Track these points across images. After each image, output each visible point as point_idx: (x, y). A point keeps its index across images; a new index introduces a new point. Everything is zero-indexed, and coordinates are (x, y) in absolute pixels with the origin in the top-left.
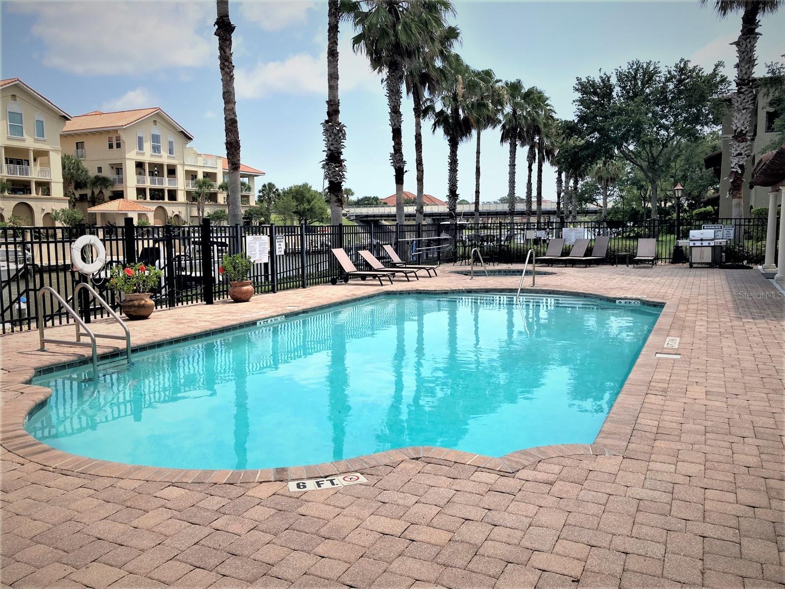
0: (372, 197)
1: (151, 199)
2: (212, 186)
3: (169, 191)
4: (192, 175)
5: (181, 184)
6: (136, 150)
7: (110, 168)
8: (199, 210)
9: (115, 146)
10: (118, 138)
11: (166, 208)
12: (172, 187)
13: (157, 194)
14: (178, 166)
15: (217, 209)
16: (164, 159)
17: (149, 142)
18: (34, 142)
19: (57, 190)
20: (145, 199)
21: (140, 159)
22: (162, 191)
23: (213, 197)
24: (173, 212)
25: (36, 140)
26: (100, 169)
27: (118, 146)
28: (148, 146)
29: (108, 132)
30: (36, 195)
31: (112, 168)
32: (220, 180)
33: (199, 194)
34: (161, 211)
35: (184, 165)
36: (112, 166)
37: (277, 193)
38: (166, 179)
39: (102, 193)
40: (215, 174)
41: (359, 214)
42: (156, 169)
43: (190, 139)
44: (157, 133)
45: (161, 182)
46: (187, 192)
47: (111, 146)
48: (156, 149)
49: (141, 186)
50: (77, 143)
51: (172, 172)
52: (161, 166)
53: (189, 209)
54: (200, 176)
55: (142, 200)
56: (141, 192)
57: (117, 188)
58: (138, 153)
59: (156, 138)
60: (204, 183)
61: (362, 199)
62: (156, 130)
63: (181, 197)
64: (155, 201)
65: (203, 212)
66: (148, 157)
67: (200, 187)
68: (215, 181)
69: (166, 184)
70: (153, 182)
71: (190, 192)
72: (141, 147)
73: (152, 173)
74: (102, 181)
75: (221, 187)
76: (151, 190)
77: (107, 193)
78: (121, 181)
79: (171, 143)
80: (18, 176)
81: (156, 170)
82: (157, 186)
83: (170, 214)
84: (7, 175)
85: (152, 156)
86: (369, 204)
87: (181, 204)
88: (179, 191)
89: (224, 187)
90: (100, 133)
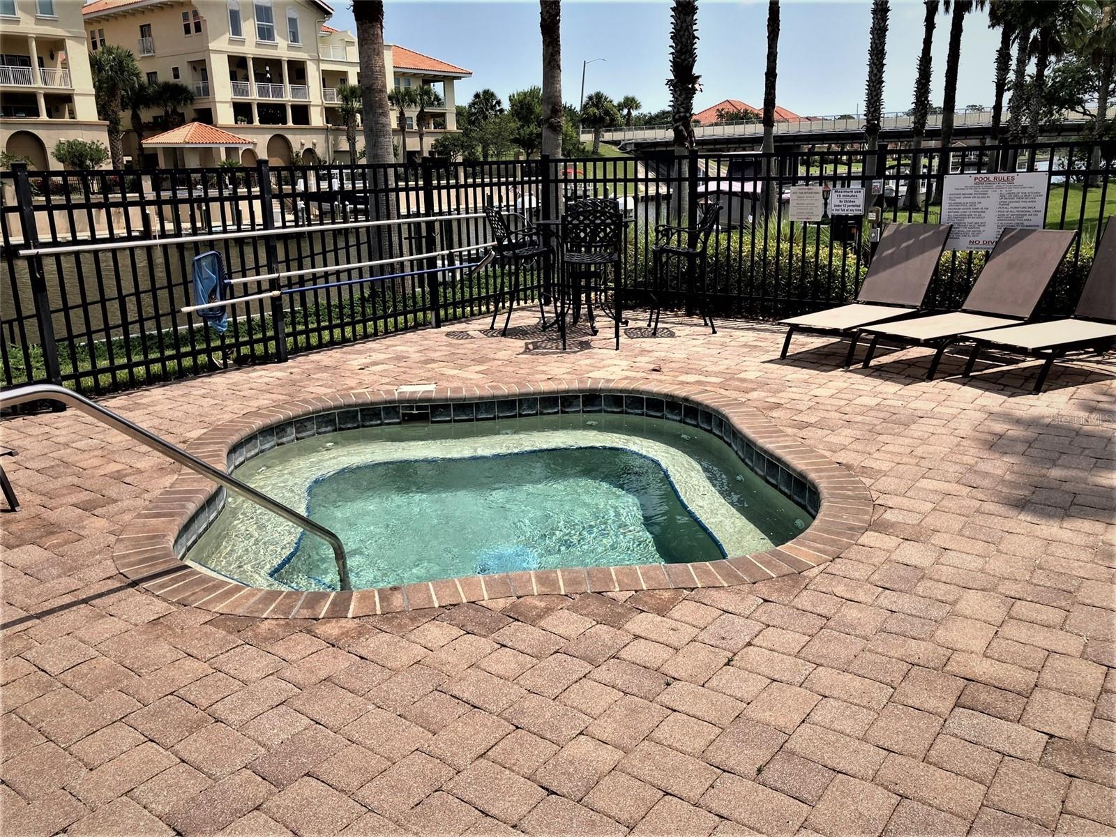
1: (261, 122)
3: (294, 107)
5: (315, 95)
6: (228, 35)
7: (191, 68)
8: (349, 140)
9: (193, 28)
10: (197, 15)
11: (289, 137)
12: (300, 101)
13: (272, 114)
14: (308, 62)
16: (282, 49)
17: (251, 20)
18: (36, 24)
19: (86, 108)
20: (251, 121)
21: (238, 50)
22: (282, 107)
24: (302, 145)
25: (39, 21)
26: (175, 70)
27: (198, 28)
28: (249, 28)
29: (180, 3)
30: (48, 119)
31: (195, 68)
34: (280, 143)
35: (319, 60)
36: (193, 65)
37: (498, 108)
38: (287, 87)
41: (639, 141)
42: (268, 68)
43: (329, 14)
45: (279, 93)
46: (326, 108)
47: (187, 31)
48: (265, 33)
49: (242, 99)
50: (141, 27)
51: (298, 72)
52: (276, 63)
53: (331, 138)
54: (352, 81)
55: (244, 125)
56: (242, 111)
57: (202, 104)
58: (231, 41)
59: (263, 13)
60: (357, 91)
61: (657, 116)
63: (317, 118)
64: (270, 125)
66: (250, 47)
67: (345, 99)
69: (288, 96)
70: (262, 92)
71: (333, 108)
72: (236, 30)
73: (260, 77)
76: (259, 105)
77: (190, 114)
78: (207, 91)
79: (292, 22)
80: (13, 84)
81: (268, 70)
82: (271, 99)
83: (296, 147)
85: (258, 45)
87: (317, 130)
88: (312, 108)
89: (397, 98)
90: (170, 6)
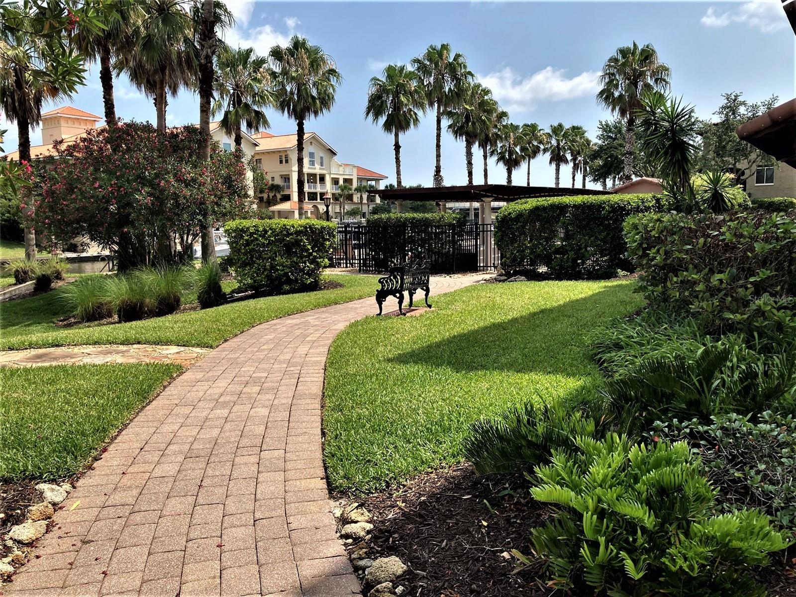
1: (309, 200)
2: (351, 189)
3: (320, 194)
4: (335, 182)
5: (329, 188)
7: (280, 178)
8: (341, 207)
9: (284, 162)
10: (286, 157)
11: (319, 206)
12: (322, 191)
13: (312, 197)
14: (326, 175)
15: (353, 207)
16: (317, 170)
17: (307, 158)
20: (304, 200)
22: (316, 193)
23: (350, 198)
24: (323, 210)
26: (273, 178)
27: (287, 161)
28: (306, 161)
29: (280, 152)
32: (355, 184)
33: (341, 196)
34: (315, 209)
35: (330, 174)
36: (282, 176)
38: (318, 185)
39: (276, 196)
40: (352, 179)
43: (335, 154)
44: (313, 151)
45: (315, 188)
46: (332, 194)
47: (281, 162)
48: (312, 163)
50: (256, 160)
51: (322, 179)
52: (315, 175)
53: (333, 206)
54: (341, 182)
57: (286, 192)
59: (312, 155)
60: (345, 187)
62: (312, 149)
64: (311, 201)
65: (344, 209)
66: (307, 169)
67: (342, 190)
68: (352, 184)
69: (318, 189)
70: (310, 187)
71: (335, 194)
73: (309, 181)
74: (275, 188)
75: (356, 190)
76: (308, 193)
77: (279, 196)
78: (288, 187)
79: (322, 158)
81: (312, 178)
82: (312, 190)
85: (309, 168)
89: (358, 190)
90: (274, 152)
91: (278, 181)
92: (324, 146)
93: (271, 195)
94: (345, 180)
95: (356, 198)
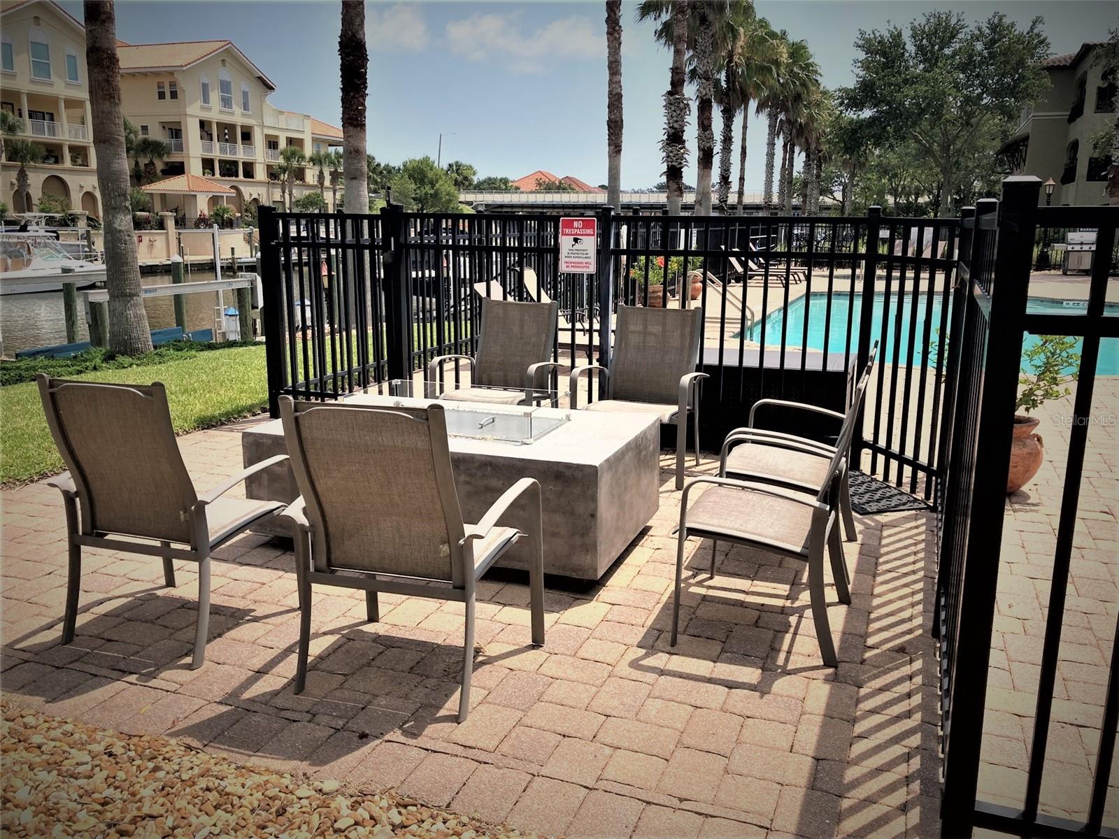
0: (499, 178)
1: (222, 174)
2: (301, 158)
3: (244, 163)
4: (272, 144)
5: (260, 155)
6: (200, 103)
7: (161, 128)
8: (284, 192)
9: (168, 95)
10: (173, 84)
11: (242, 188)
12: (248, 159)
13: (229, 169)
14: (255, 127)
15: (307, 192)
16: (238, 117)
17: (216, 91)
18: (65, 87)
20: (213, 175)
21: (206, 116)
22: (235, 163)
23: (300, 174)
24: (251, 195)
25: (68, 85)
26: (145, 128)
27: (174, 95)
28: (215, 96)
29: (157, 74)
30: (71, 166)
31: (164, 127)
33: (284, 170)
34: (235, 193)
35: (263, 126)
36: (164, 125)
38: (240, 146)
39: (153, 164)
40: (302, 140)
41: (490, 203)
42: (226, 131)
43: (271, 88)
44: (227, 78)
45: (233, 151)
46: (267, 165)
47: (161, 95)
48: (226, 102)
49: (208, 155)
51: (247, 135)
52: (231, 127)
53: (270, 190)
54: (282, 144)
55: (210, 176)
56: (208, 164)
57: (175, 158)
58: (202, 108)
59: (225, 87)
61: (485, 181)
62: (225, 74)
63: (260, 174)
64: (227, 178)
66: (216, 114)
67: (287, 159)
68: (303, 149)
69: (240, 154)
70: (223, 150)
71: (272, 166)
72: (206, 99)
74: (150, 147)
75: (312, 159)
76: (220, 161)
77: (159, 165)
78: (180, 148)
79: (245, 94)
80: (46, 136)
82: (228, 157)
83: (247, 198)
84: (32, 135)
85: (221, 112)
86: (495, 188)
87: (260, 183)
88: (257, 165)
89: (316, 160)
90: (145, 75)
91: (157, 134)
92: (249, 71)
93: (143, 161)
94: (290, 141)
95: (311, 176)
